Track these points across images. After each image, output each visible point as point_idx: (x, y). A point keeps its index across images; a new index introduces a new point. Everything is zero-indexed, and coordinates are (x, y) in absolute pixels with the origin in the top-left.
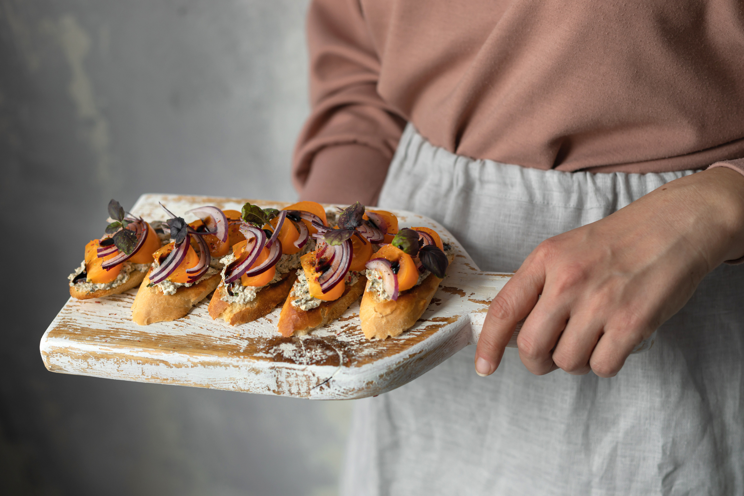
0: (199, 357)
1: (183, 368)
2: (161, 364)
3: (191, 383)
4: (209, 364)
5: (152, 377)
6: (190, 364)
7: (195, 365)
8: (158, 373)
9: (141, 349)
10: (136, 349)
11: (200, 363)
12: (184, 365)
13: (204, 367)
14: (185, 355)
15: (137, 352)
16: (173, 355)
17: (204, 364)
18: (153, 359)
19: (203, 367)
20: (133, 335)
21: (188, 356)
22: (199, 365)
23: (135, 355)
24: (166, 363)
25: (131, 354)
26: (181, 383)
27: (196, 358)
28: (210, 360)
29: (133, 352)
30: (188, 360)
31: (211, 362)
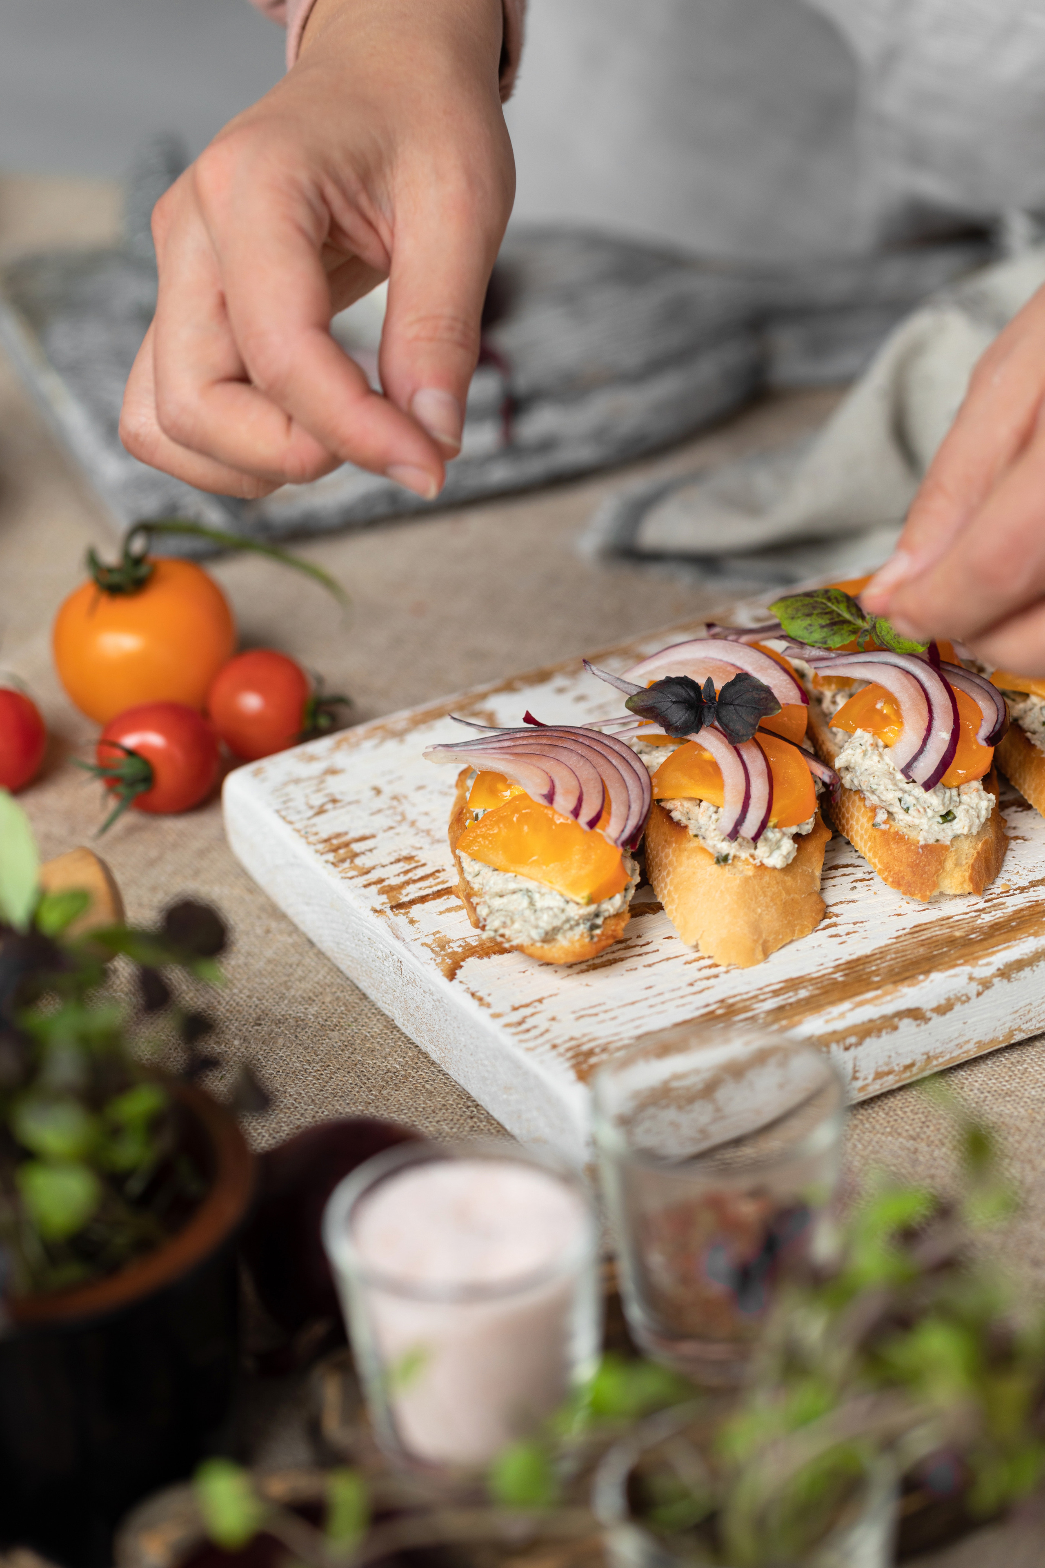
0: (992, 959)
1: (958, 1007)
2: (906, 1024)
3: (971, 1045)
4: (1020, 965)
5: (879, 1075)
6: (974, 987)
7: (986, 984)
8: (893, 1054)
9: (846, 1005)
10: (836, 1010)
11: (999, 972)
12: (958, 999)
13: (1009, 980)
14: (957, 970)
15: (842, 1015)
16: (932, 981)
17: (1006, 973)
18: (884, 1018)
19: (1005, 981)
20: (776, 993)
21: (967, 969)
22: (996, 980)
23: (840, 1025)
24: (915, 1014)
25: (830, 1028)
26: (945, 1059)
27: (988, 964)
28: (1023, 952)
29: (833, 1019)
30: (971, 978)
31: (1026, 957)
